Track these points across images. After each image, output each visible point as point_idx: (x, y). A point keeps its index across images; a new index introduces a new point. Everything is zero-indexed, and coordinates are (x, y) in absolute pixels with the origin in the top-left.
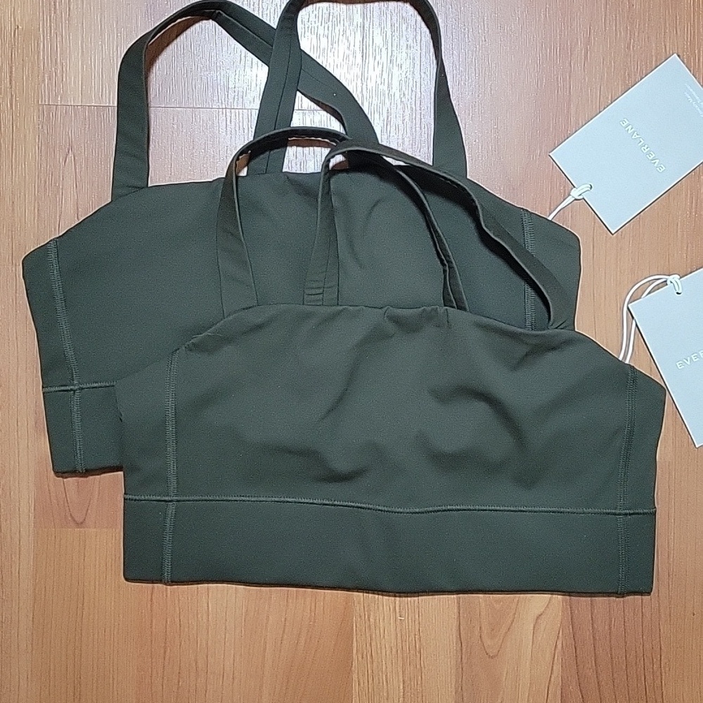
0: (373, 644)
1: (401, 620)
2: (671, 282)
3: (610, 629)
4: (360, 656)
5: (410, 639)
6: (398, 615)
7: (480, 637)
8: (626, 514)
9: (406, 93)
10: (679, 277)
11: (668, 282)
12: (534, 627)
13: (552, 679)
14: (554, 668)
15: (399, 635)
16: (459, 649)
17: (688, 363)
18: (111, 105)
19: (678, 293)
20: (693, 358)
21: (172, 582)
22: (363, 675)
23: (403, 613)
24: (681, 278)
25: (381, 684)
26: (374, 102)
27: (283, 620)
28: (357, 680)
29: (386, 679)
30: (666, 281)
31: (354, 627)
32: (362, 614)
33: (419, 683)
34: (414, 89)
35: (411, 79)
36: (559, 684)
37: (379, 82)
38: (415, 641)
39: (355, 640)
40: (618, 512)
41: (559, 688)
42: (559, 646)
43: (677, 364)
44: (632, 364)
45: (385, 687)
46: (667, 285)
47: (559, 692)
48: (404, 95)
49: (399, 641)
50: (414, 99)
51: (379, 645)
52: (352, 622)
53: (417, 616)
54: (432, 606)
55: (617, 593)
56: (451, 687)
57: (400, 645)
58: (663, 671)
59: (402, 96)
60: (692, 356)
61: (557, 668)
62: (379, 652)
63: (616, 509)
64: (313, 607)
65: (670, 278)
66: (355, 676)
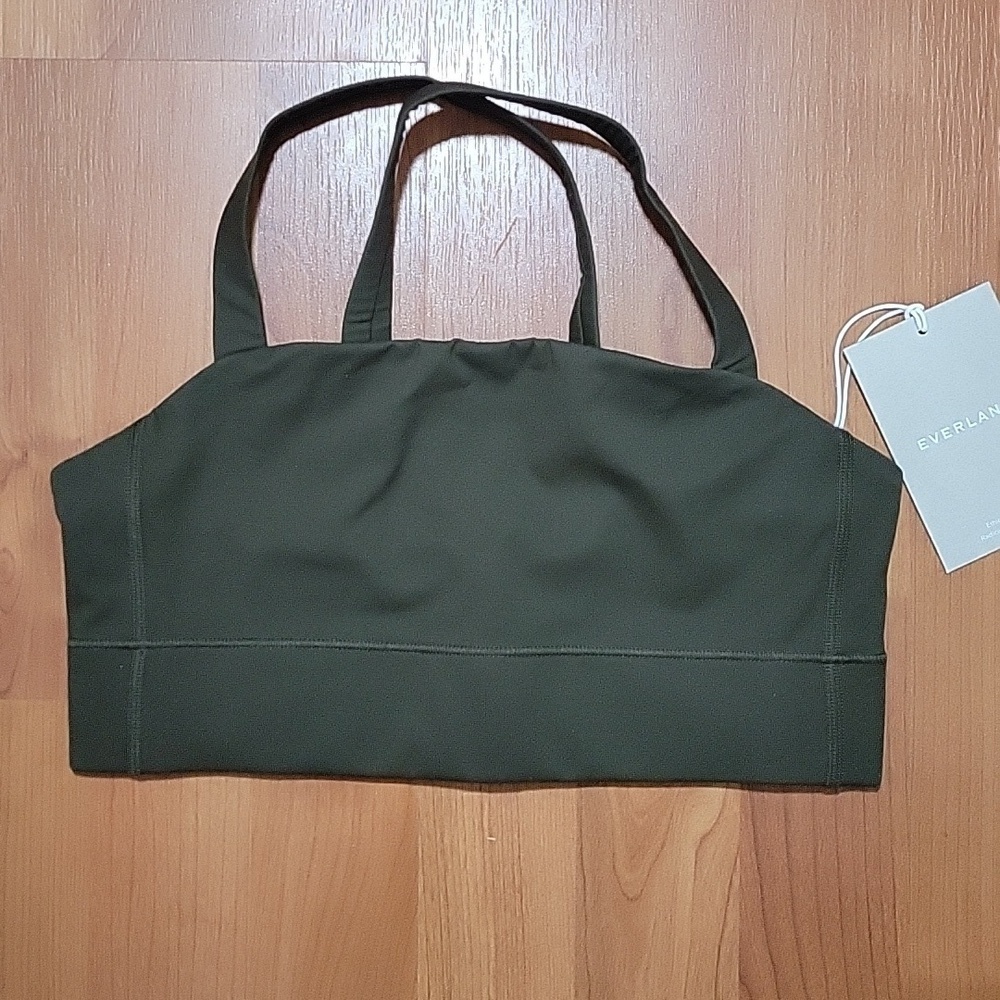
0: (449, 878)
1: (491, 841)
2: (911, 315)
3: (815, 857)
4: (428, 896)
5: (506, 870)
6: (486, 833)
7: (614, 868)
8: (837, 662)
9: (495, 34)
10: (923, 308)
11: (907, 316)
12: (696, 854)
13: (726, 935)
14: (728, 917)
15: (488, 865)
16: (580, 886)
17: (936, 441)
18: (48, 57)
19: (921, 332)
20: (944, 434)
21: (142, 773)
22: (434, 927)
23: (495, 829)
24: (926, 308)
25: (461, 940)
26: (446, 48)
27: (311, 840)
28: (424, 933)
29: (469, 931)
30: (902, 314)
31: (420, 852)
32: (432, 832)
33: (520, 938)
34: (507, 28)
35: (503, 12)
36: (736, 942)
37: (454, 17)
38: (513, 873)
39: (420, 871)
40: (824, 658)
41: (736, 947)
42: (736, 882)
43: (919, 442)
44: (846, 429)
45: (468, 944)
46: (904, 319)
47: (736, 955)
48: (492, 36)
49: (489, 872)
50: (507, 42)
51: (457, 878)
52: (417, 844)
53: (516, 836)
54: (539, 819)
55: (824, 785)
56: (569, 946)
57: (489, 880)
58: (899, 924)
59: (489, 39)
60: (942, 431)
61: (733, 917)
62: (458, 890)
63: (822, 653)
64: (356, 820)
65: (909, 309)
66: (421, 927)
